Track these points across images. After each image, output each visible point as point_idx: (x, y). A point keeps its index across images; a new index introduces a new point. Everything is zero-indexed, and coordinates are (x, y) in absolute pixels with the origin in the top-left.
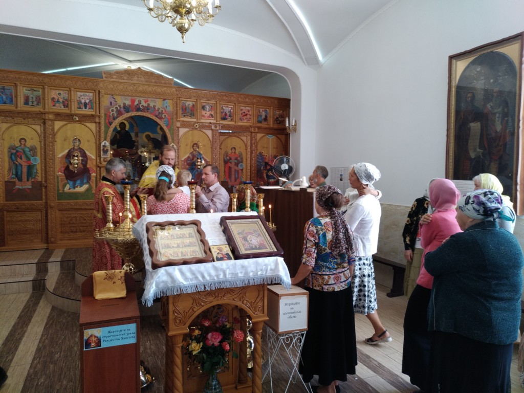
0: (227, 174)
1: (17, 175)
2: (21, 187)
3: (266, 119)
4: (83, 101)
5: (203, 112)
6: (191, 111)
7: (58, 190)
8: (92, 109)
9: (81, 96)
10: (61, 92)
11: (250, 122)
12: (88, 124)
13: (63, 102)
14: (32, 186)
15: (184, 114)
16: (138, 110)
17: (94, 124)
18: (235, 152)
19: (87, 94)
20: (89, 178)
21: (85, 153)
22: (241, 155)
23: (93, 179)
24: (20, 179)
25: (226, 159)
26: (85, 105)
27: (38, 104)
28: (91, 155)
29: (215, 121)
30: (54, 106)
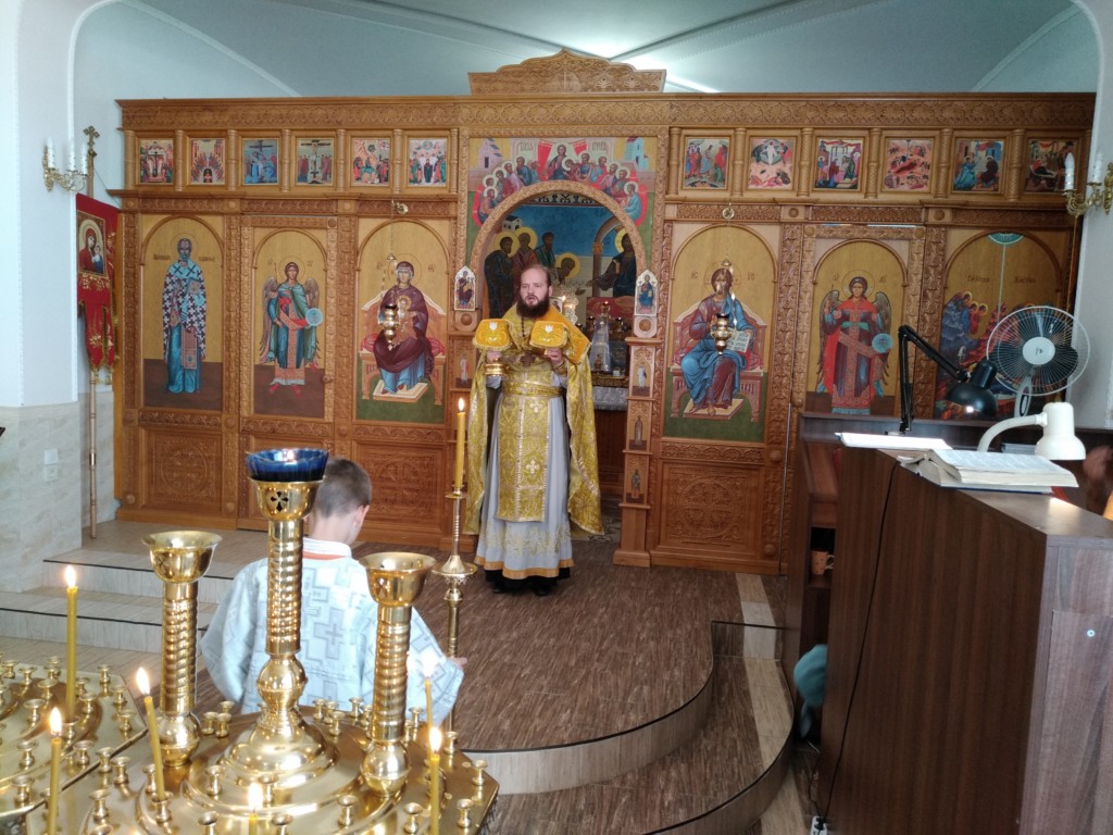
0: (830, 370)
1: (277, 352)
2: (283, 382)
3: (990, 176)
4: (423, 162)
5: (755, 169)
6: (716, 166)
7: (359, 394)
8: (444, 181)
9: (419, 148)
10: (376, 142)
11: (925, 189)
12: (430, 223)
13: (378, 167)
14: (306, 381)
15: (693, 180)
16: (556, 174)
17: (446, 222)
18: (863, 296)
19: (434, 141)
20: (429, 367)
21: (423, 300)
22: (883, 306)
23: (439, 368)
24: (283, 364)
25: (828, 318)
26: (428, 170)
27: (324, 179)
28: (437, 305)
29: (793, 196)
30: (358, 179)
